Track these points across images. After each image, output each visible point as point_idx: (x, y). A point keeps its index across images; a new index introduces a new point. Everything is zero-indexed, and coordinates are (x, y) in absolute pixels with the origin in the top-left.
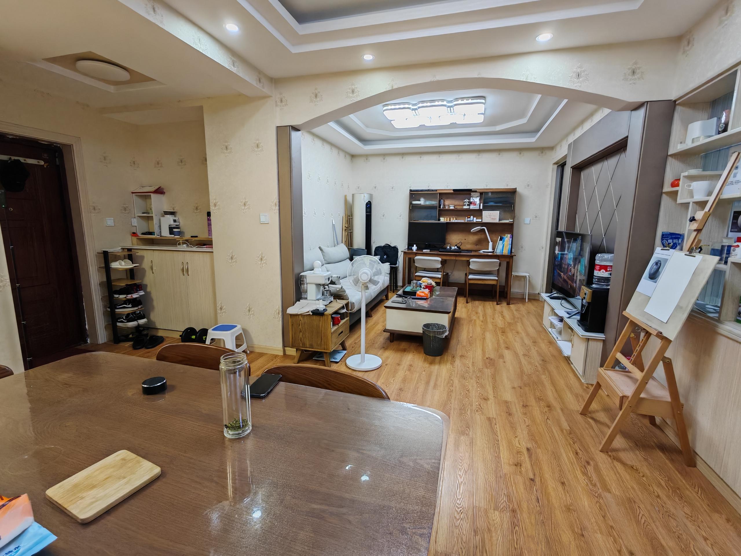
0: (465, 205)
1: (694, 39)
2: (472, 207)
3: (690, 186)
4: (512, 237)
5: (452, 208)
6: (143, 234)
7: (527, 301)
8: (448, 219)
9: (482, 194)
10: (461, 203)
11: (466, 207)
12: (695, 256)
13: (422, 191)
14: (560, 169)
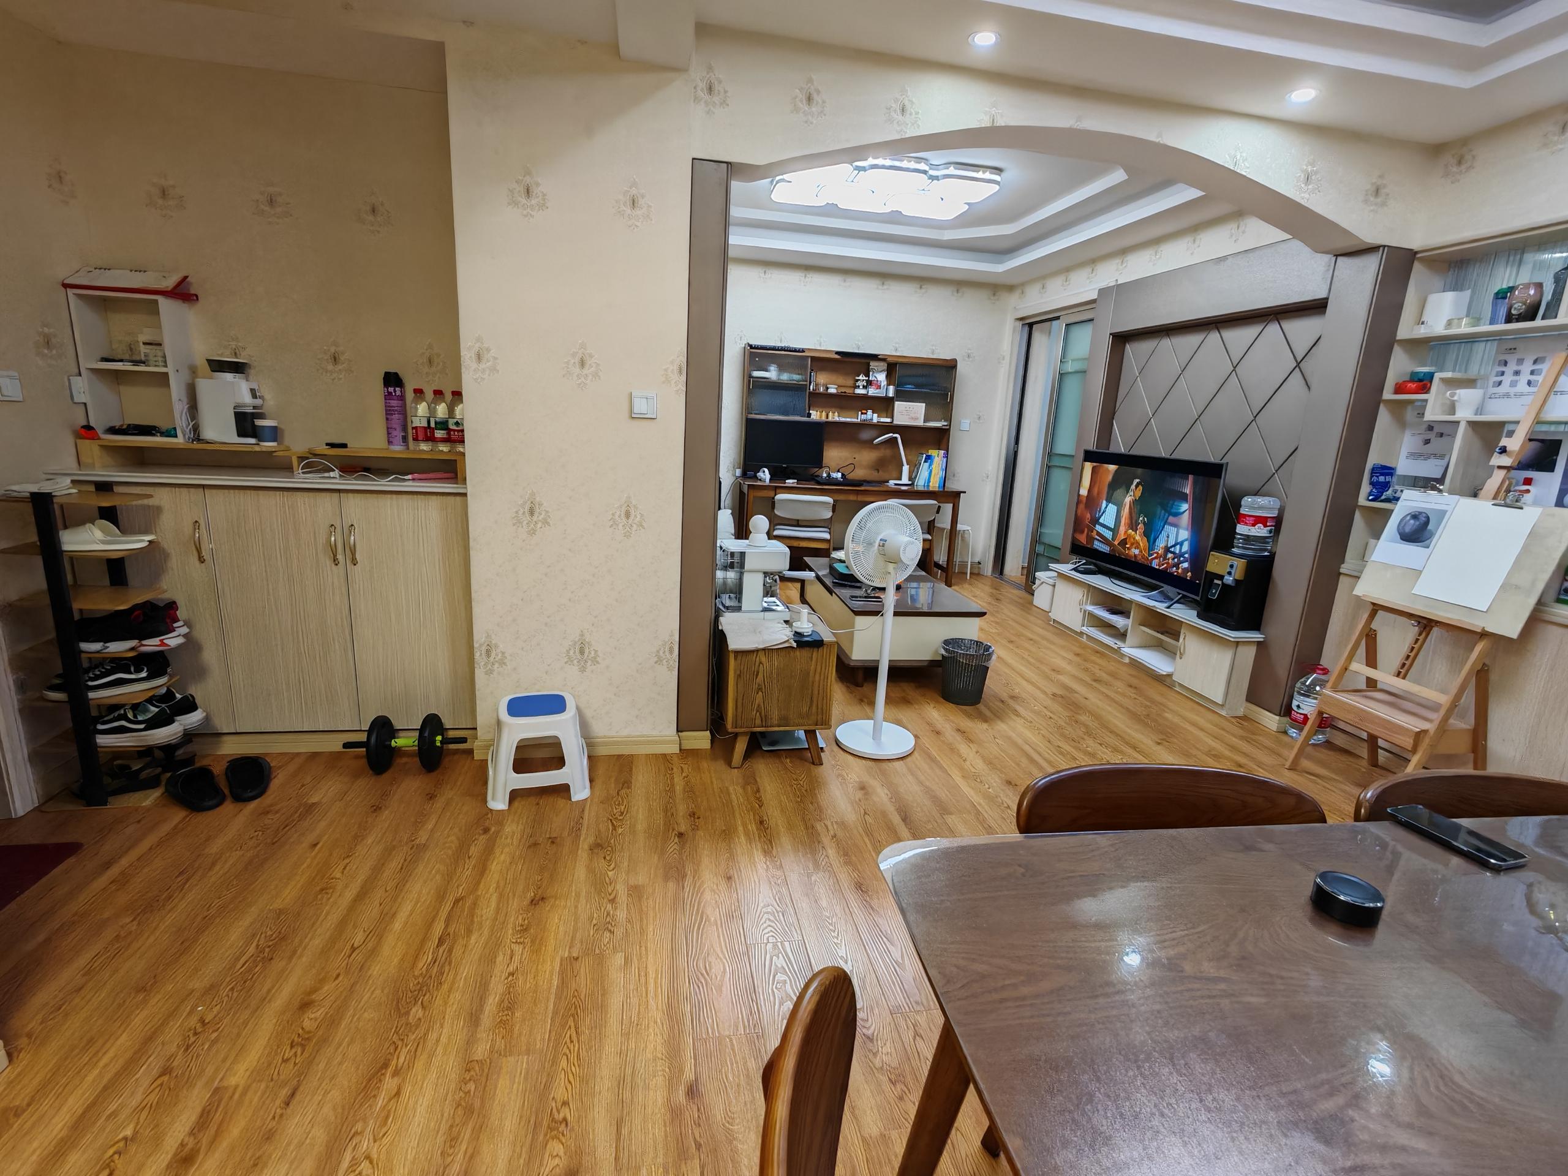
0: (859, 386)
1: (1474, 157)
2: (872, 391)
3: (1453, 395)
4: (946, 456)
5: (832, 390)
6: (113, 430)
7: (968, 578)
8: (824, 414)
9: (893, 367)
10: (850, 382)
11: (860, 391)
12: (1522, 508)
13: (774, 349)
14: (1027, 328)
